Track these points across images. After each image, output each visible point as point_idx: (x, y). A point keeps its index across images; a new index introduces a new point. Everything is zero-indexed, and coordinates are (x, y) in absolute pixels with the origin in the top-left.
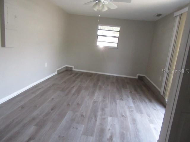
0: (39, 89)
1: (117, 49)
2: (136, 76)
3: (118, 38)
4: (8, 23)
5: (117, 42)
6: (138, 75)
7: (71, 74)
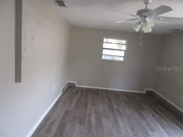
0: (53, 122)
1: (124, 63)
2: (144, 91)
3: (124, 52)
4: (25, 49)
5: (123, 56)
6: (146, 89)
7: (77, 92)
